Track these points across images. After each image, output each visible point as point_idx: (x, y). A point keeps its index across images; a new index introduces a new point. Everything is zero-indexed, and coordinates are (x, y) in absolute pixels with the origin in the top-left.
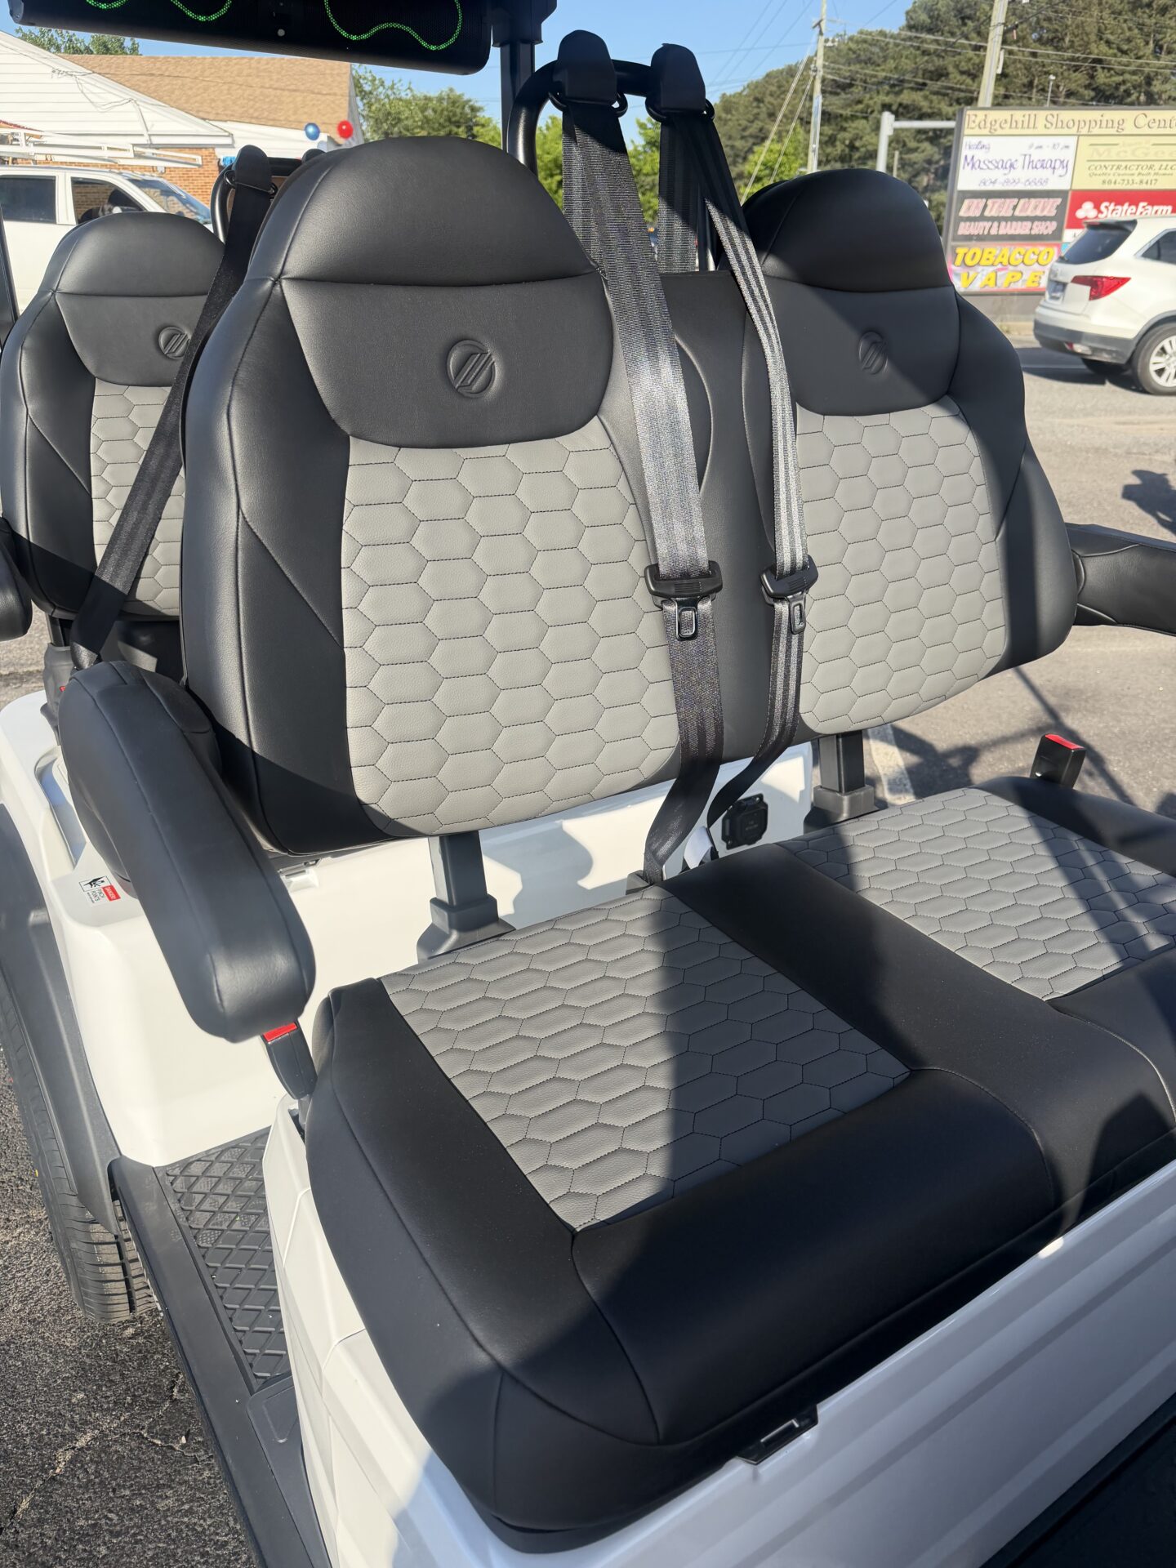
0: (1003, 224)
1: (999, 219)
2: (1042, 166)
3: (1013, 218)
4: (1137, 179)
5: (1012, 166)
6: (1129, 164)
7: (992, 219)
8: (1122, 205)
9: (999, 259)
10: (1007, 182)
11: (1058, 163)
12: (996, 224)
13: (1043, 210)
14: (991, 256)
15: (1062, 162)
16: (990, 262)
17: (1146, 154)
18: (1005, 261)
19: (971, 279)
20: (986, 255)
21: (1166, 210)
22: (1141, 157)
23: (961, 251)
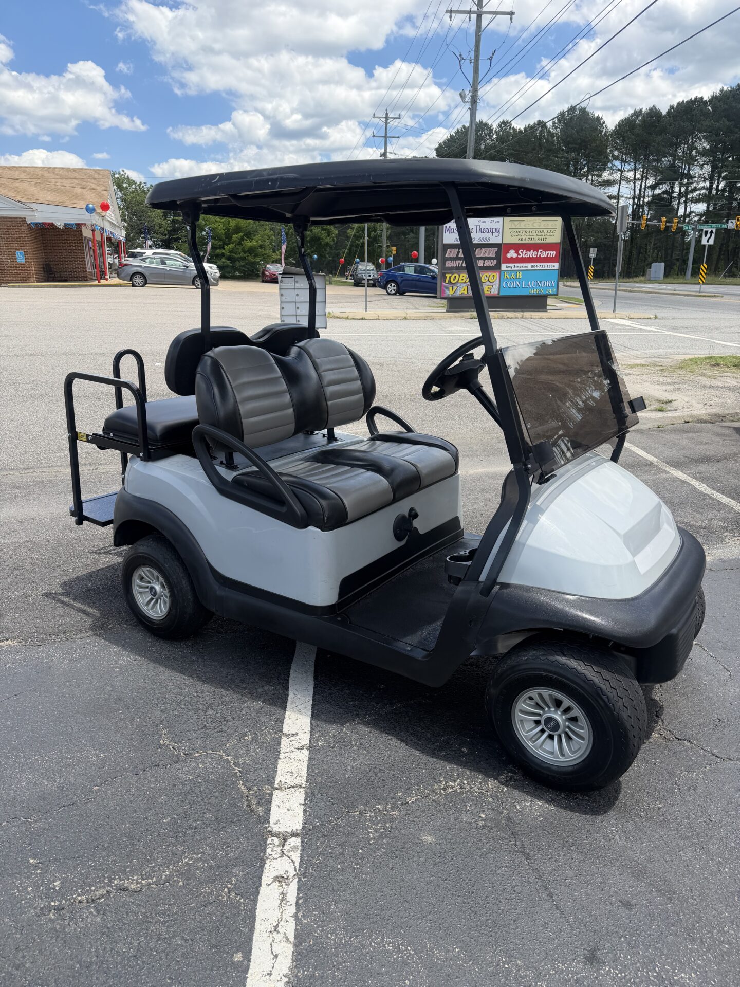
2: (486, 232)
6: (531, 230)
8: (530, 251)
13: (489, 254)
14: (464, 278)
15: (496, 229)
16: (464, 281)
17: (540, 225)
19: (454, 290)
20: (461, 278)
21: (552, 254)
22: (537, 227)
23: (448, 276)
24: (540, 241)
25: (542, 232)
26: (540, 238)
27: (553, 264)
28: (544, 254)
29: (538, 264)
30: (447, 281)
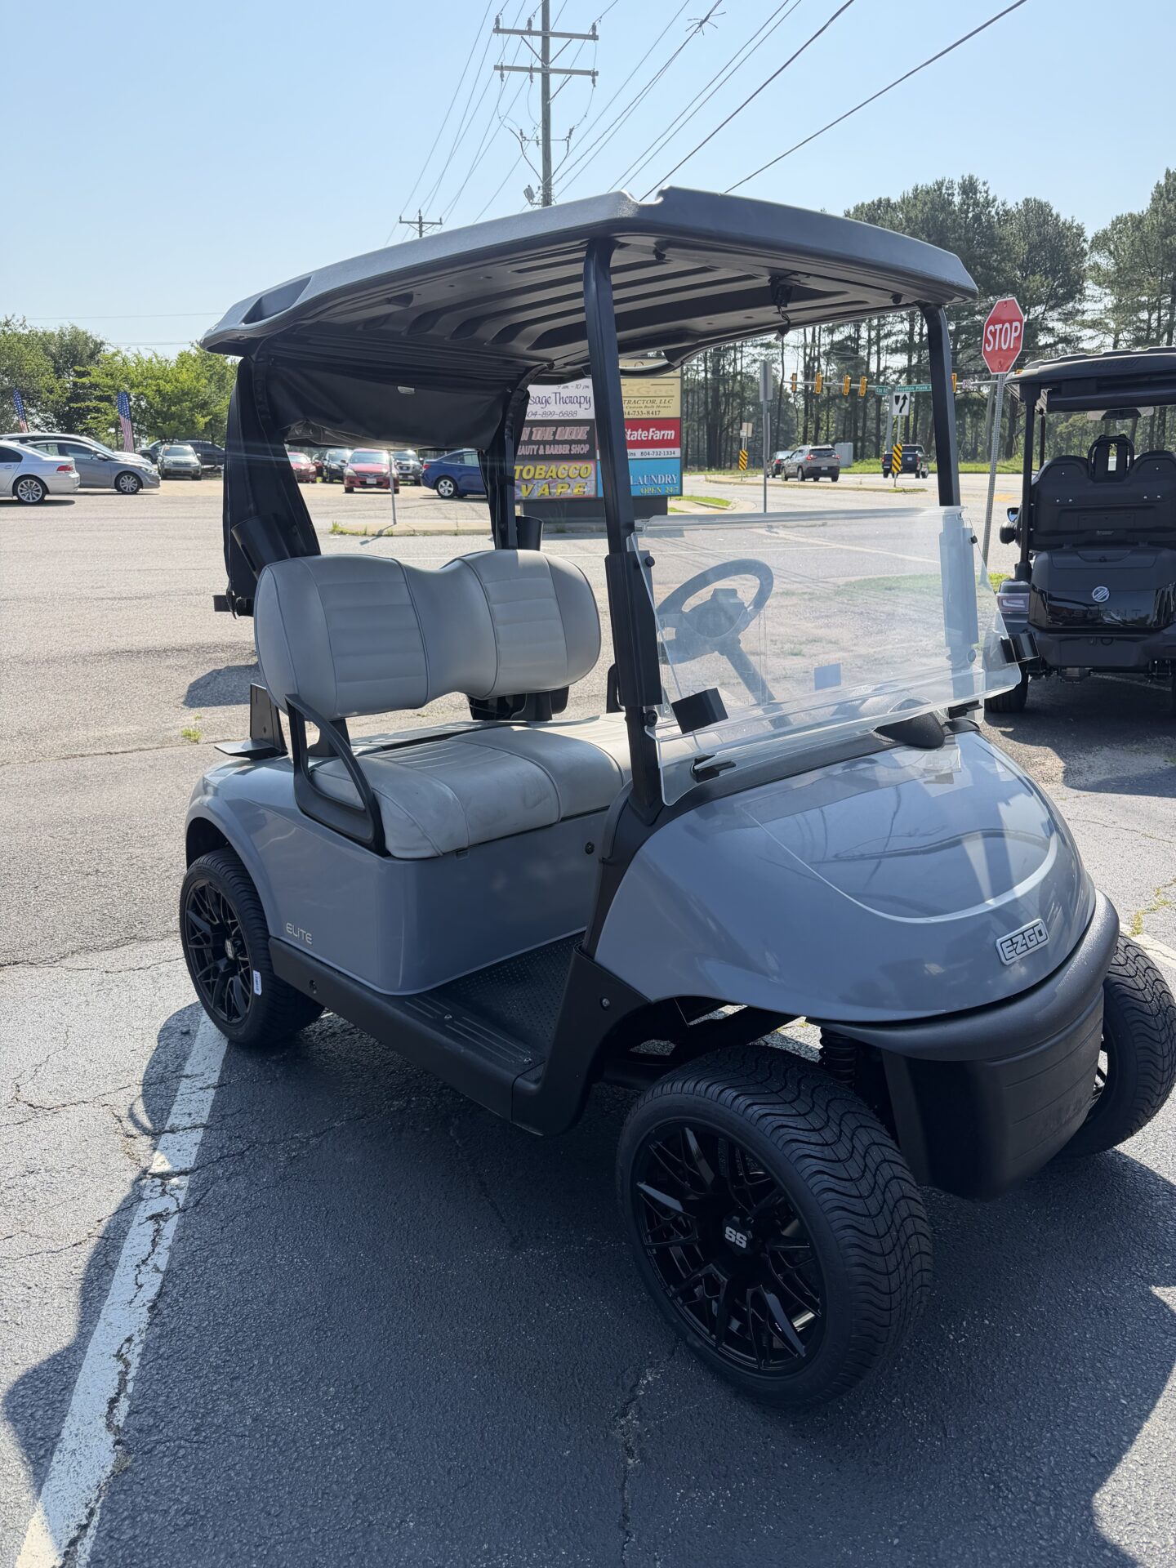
0: (548, 447)
1: (544, 443)
2: (570, 402)
3: (555, 442)
4: (645, 411)
5: (547, 401)
6: (637, 399)
7: (538, 443)
8: (637, 431)
9: (549, 474)
10: (545, 413)
11: (582, 399)
12: (542, 447)
13: (576, 436)
14: (542, 472)
15: (585, 398)
16: (543, 476)
17: (648, 392)
18: (555, 476)
19: (529, 490)
20: (538, 471)
21: (670, 434)
22: (645, 394)
23: (518, 469)
24: (651, 416)
25: (653, 402)
26: (651, 410)
27: (672, 450)
28: (658, 435)
29: (651, 450)
30: (517, 478)
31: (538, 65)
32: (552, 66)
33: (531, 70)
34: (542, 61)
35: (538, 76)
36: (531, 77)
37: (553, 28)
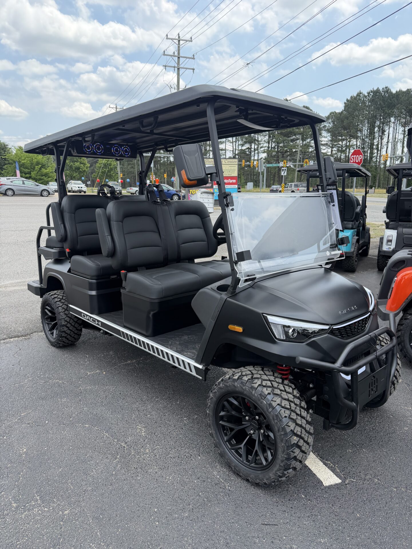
4: (227, 174)
20: (196, 191)
21: (234, 181)
22: (228, 169)
23: (191, 191)
24: (229, 176)
25: (230, 171)
26: (229, 174)
27: (235, 185)
28: (231, 181)
29: (229, 186)
30: (190, 193)
31: (176, 65)
32: (180, 66)
33: (175, 67)
34: (178, 64)
35: (176, 69)
36: (174, 70)
37: (181, 55)
